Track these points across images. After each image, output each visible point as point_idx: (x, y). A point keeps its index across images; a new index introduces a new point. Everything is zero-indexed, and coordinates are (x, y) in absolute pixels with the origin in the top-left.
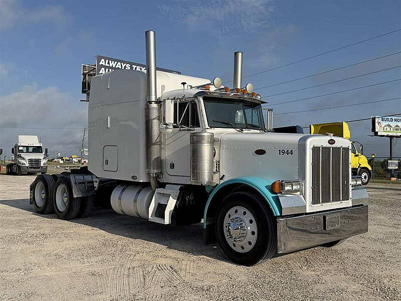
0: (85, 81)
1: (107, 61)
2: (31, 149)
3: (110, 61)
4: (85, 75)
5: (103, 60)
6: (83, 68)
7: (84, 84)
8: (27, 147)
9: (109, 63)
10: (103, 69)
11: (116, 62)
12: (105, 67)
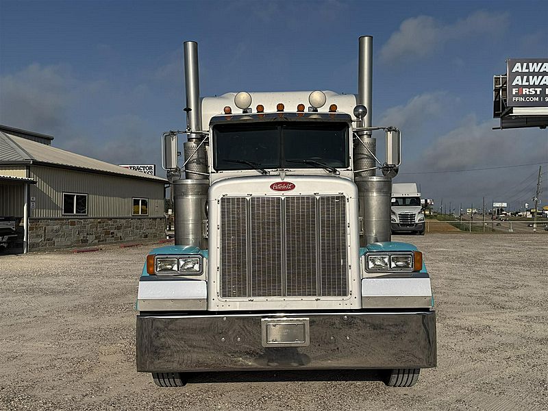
0: (498, 99)
1: (525, 64)
2: (408, 201)
3: (531, 64)
4: (497, 90)
5: (518, 65)
6: (496, 82)
7: (497, 104)
8: (404, 198)
9: (528, 67)
10: (519, 78)
11: (540, 64)
12: (522, 75)
